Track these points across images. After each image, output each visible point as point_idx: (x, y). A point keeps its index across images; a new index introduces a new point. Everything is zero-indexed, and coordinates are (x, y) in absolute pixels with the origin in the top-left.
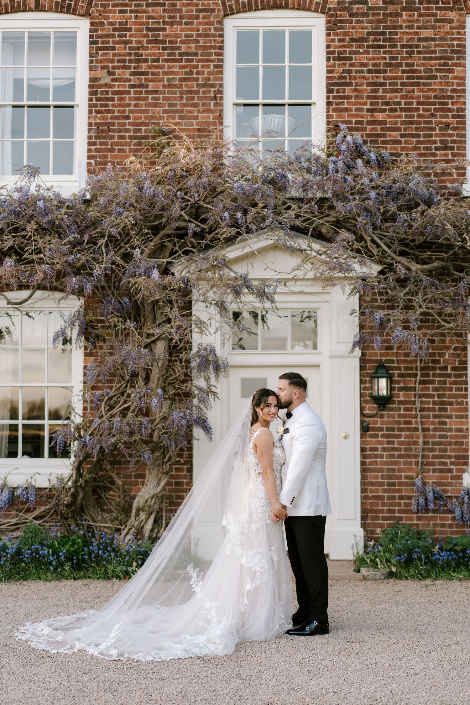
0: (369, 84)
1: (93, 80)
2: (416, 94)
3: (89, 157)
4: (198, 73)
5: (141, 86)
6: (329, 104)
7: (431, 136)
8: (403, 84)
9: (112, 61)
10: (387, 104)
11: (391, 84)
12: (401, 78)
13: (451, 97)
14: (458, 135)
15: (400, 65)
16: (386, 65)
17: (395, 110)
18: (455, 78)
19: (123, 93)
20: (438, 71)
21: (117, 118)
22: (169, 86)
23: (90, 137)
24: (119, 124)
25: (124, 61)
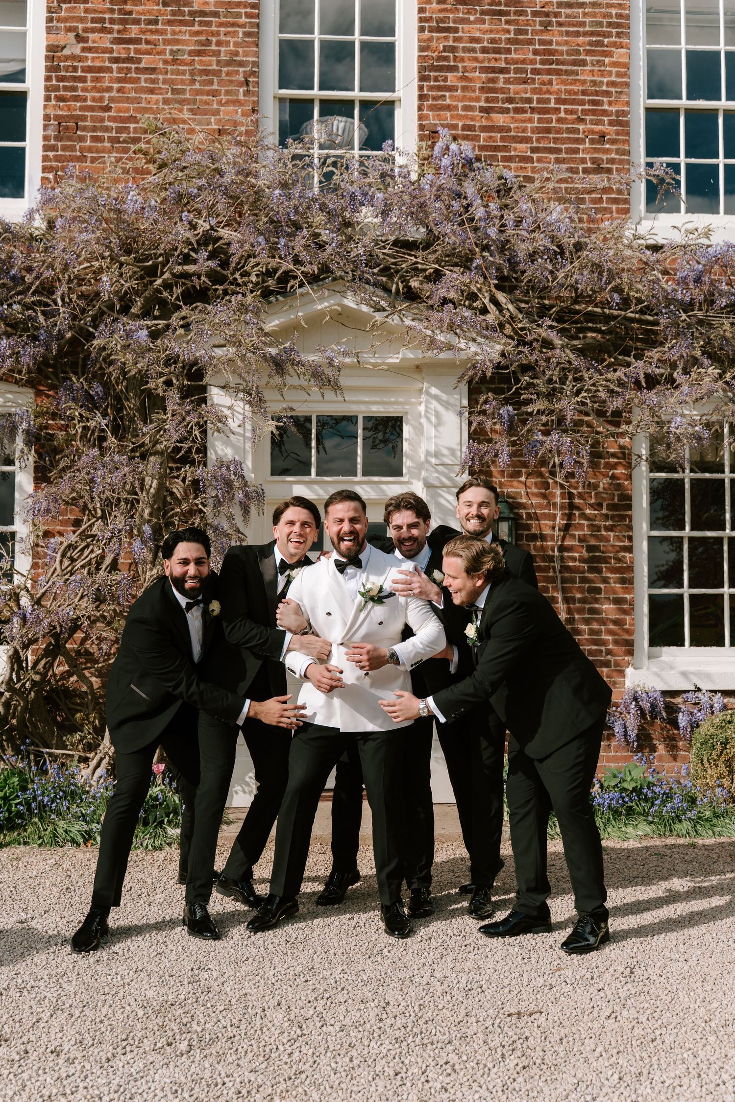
0: (484, 70)
1: (53, 50)
2: (555, 87)
3: (45, 169)
4: (219, 43)
5: (129, 60)
6: (422, 97)
7: (577, 151)
8: (535, 71)
9: (82, 20)
10: (510, 100)
11: (517, 71)
12: (533, 62)
13: (607, 94)
14: (618, 152)
15: (530, 42)
16: (509, 41)
17: (523, 111)
18: (614, 64)
19: (101, 70)
20: (588, 53)
21: (91, 109)
22: (175, 61)
23: (46, 138)
24: (94, 119)
25: (103, 21)
